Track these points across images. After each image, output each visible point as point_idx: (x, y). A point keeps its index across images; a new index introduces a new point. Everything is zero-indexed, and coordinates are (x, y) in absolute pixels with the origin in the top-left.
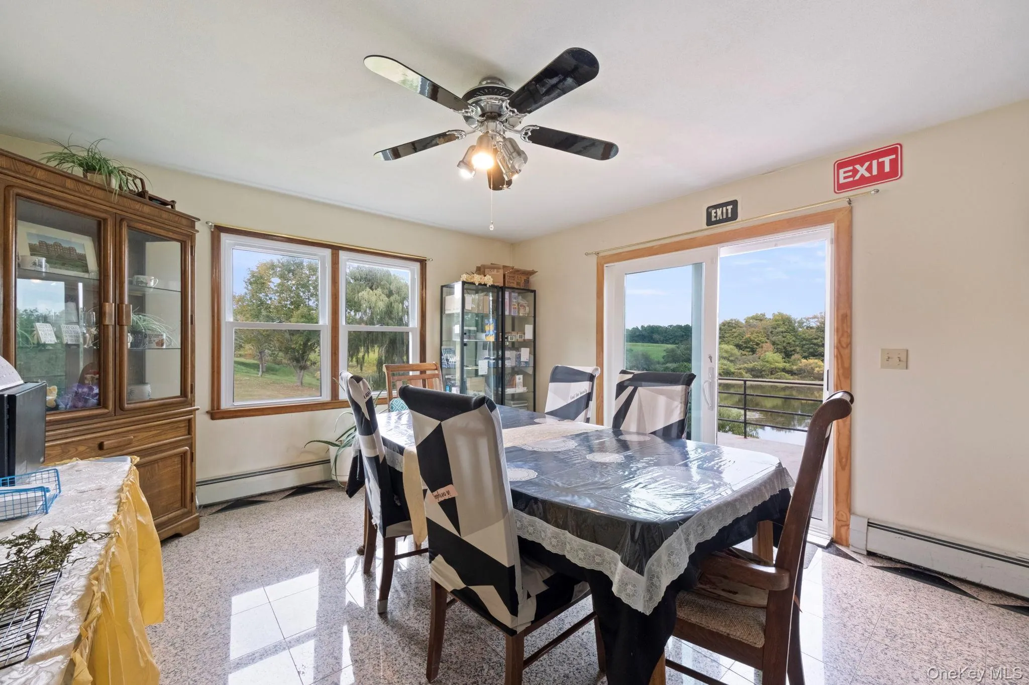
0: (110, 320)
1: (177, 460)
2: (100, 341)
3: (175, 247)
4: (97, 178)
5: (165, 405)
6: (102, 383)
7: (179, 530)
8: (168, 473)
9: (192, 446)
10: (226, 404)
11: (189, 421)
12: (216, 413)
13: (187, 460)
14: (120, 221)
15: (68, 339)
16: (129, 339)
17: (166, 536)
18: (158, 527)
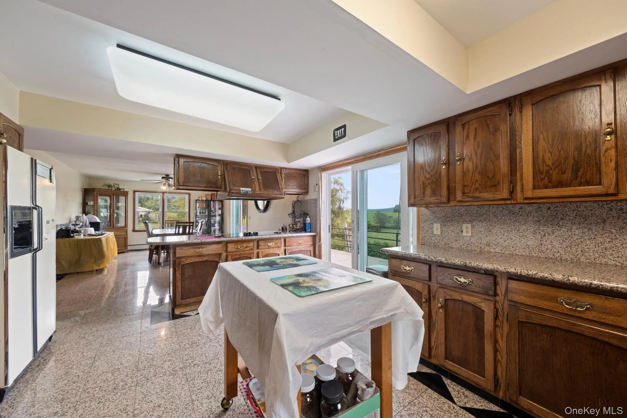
0: (112, 212)
1: (124, 238)
2: (110, 215)
3: (124, 197)
4: (110, 188)
5: (121, 227)
6: (110, 223)
7: (124, 251)
8: (122, 240)
9: (127, 236)
10: (136, 229)
11: (126, 231)
12: (134, 231)
13: (126, 239)
14: (113, 195)
15: (105, 215)
16: (115, 215)
17: (119, 252)
18: (118, 250)
